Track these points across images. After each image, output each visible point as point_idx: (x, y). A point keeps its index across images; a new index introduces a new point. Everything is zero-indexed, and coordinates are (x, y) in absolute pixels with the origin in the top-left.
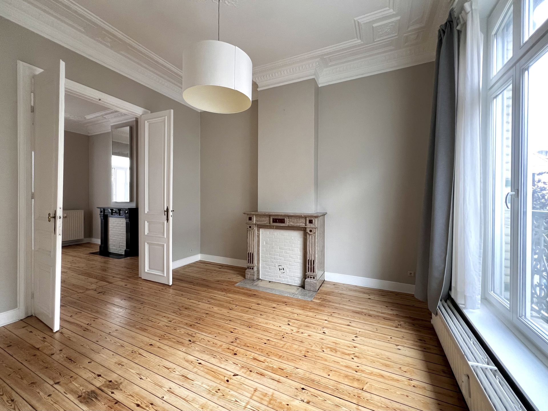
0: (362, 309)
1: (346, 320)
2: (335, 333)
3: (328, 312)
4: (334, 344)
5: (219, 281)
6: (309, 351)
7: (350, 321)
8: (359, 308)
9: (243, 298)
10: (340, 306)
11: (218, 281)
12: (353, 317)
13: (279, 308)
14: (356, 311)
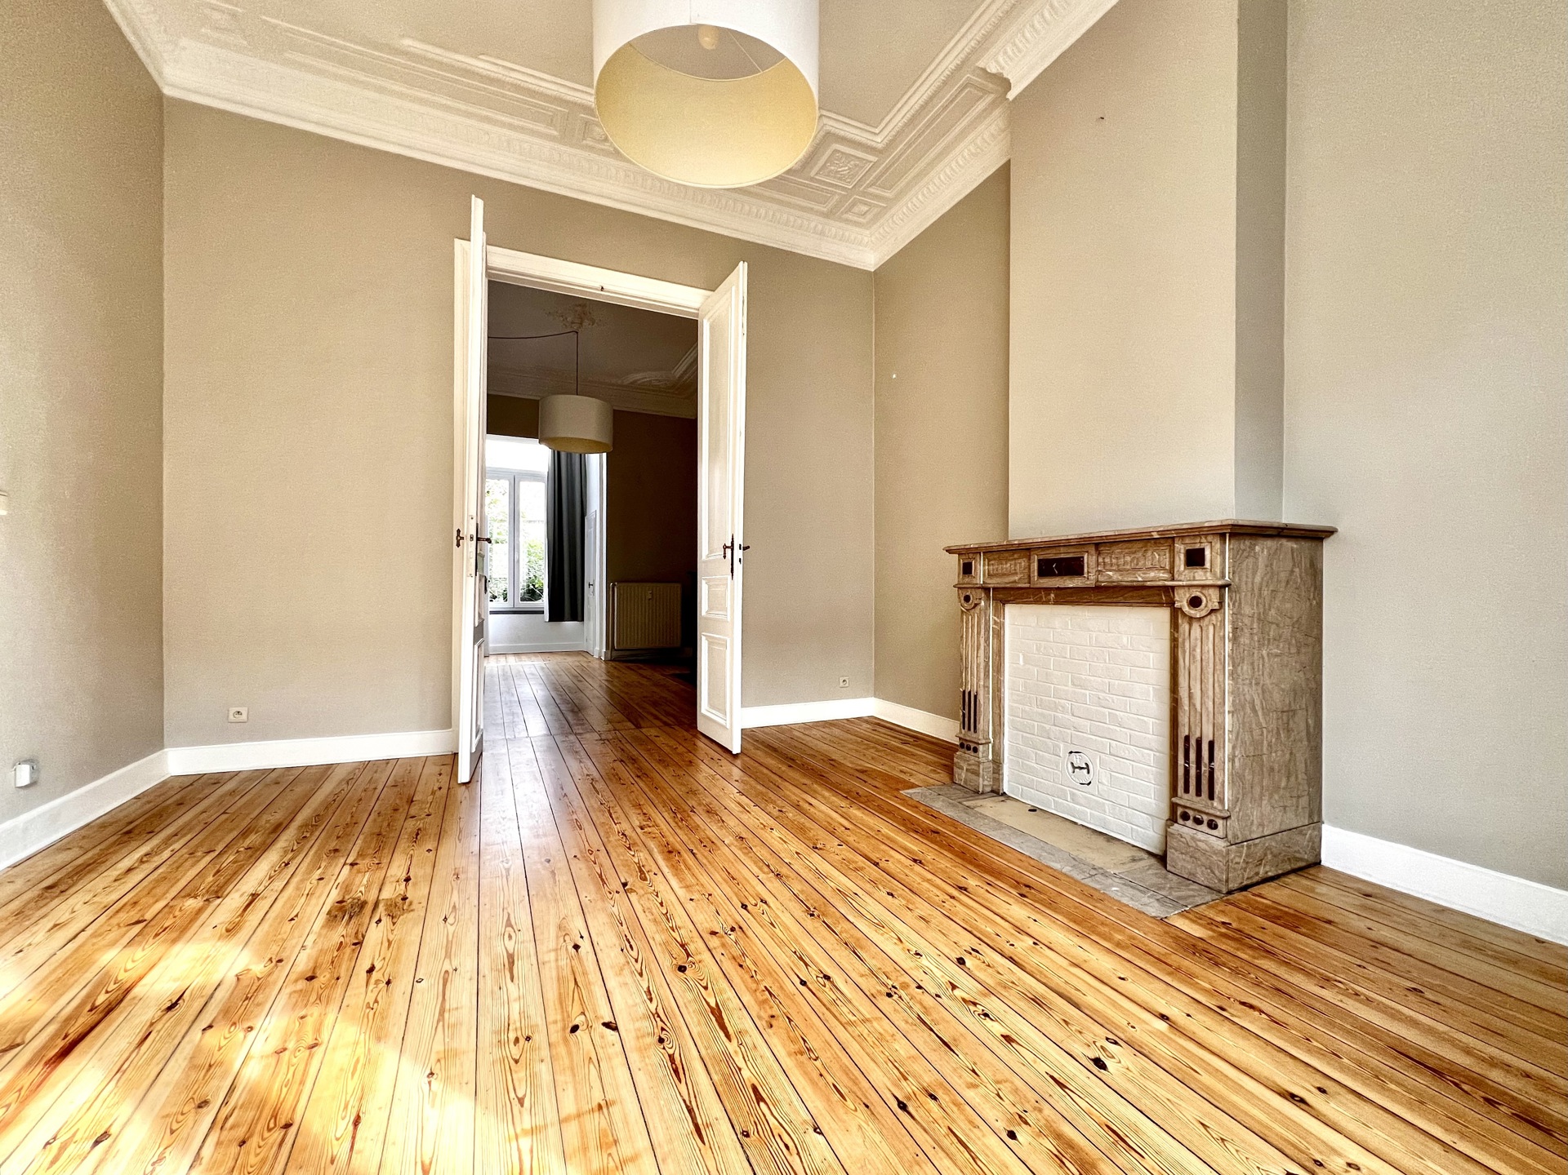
0: (1493, 1063)
1: (1301, 1070)
2: (1162, 1093)
3: (1215, 993)
4: (1104, 1140)
5: (866, 771)
6: (940, 1094)
7: (1326, 1084)
8: (1468, 1051)
9: (885, 830)
10: (1326, 994)
11: (863, 772)
12: (1367, 1074)
13: (978, 896)
14: (1423, 1051)
